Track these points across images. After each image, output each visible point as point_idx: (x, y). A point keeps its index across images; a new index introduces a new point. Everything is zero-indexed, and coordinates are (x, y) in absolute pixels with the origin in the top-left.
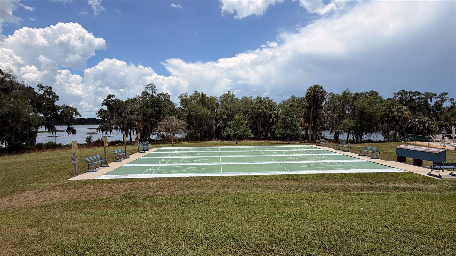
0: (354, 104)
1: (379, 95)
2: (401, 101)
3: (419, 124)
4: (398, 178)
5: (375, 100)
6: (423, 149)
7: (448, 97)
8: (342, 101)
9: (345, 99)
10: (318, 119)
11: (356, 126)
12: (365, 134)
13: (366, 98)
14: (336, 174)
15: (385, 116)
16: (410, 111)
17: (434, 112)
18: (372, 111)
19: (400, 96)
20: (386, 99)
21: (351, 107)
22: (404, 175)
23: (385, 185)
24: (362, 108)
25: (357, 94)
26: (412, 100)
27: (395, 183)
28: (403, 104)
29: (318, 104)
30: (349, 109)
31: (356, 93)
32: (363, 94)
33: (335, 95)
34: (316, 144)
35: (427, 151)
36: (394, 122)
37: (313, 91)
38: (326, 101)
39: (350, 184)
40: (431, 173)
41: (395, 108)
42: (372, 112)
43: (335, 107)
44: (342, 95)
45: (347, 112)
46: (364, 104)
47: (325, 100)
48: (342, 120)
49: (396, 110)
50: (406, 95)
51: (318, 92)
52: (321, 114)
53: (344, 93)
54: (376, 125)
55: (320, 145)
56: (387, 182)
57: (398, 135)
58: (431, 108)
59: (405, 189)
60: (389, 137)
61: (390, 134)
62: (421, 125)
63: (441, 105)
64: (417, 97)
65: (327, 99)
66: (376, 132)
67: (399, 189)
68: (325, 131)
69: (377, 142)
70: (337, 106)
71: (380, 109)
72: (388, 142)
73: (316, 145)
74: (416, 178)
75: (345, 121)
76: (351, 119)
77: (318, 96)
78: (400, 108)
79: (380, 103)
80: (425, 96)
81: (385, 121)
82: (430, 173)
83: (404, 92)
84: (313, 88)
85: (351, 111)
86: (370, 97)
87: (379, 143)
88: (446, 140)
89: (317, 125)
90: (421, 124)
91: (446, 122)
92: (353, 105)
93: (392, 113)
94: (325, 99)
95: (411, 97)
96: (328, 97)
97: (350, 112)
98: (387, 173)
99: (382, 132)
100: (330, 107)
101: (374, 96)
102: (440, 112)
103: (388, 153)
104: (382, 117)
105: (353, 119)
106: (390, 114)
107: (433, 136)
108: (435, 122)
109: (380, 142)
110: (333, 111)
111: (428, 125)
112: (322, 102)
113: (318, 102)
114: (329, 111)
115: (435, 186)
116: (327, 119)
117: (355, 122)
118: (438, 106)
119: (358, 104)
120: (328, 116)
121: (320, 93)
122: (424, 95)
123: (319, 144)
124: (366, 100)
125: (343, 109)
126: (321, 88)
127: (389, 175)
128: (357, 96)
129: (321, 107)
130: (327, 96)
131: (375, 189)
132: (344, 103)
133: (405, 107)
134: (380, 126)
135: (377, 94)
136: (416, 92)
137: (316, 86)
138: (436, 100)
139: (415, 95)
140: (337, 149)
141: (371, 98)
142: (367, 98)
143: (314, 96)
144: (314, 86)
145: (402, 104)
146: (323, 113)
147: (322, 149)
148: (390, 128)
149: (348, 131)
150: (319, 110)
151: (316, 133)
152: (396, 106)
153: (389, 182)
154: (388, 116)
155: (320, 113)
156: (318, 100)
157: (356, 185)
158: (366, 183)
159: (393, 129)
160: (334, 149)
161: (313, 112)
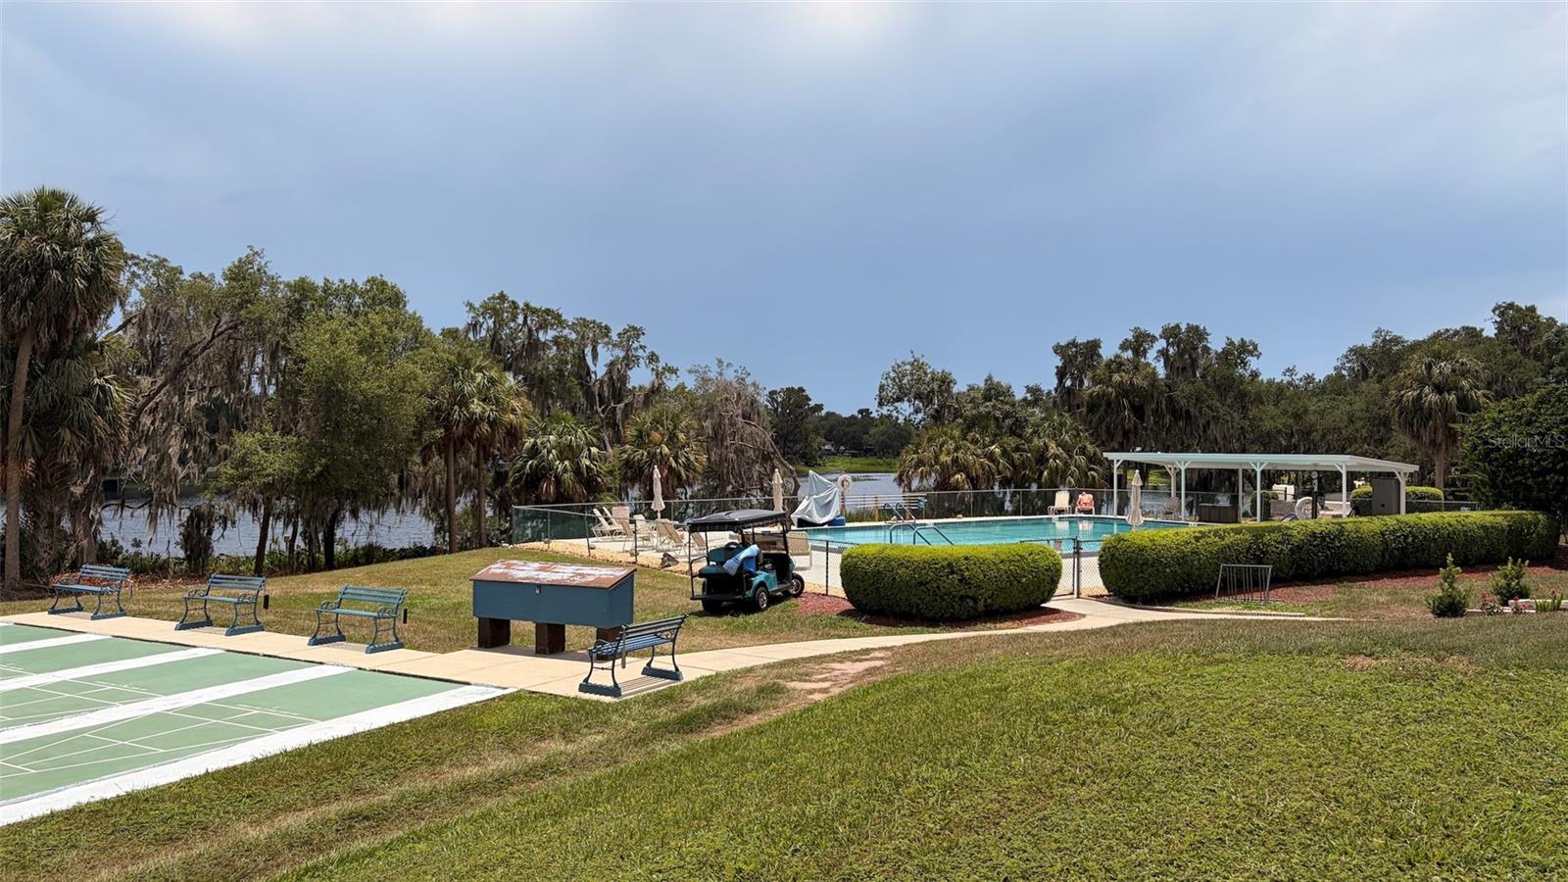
0: (293, 345)
1: (410, 309)
2: (495, 346)
3: (562, 458)
4: (476, 733)
5: (390, 329)
6: (565, 576)
7: (642, 347)
8: (226, 317)
9: (241, 306)
10: (70, 427)
11: (304, 472)
12: (347, 514)
13: (350, 319)
14: (170, 786)
15: (438, 418)
16: (529, 397)
17: (607, 407)
18: (380, 387)
19: (491, 322)
20: (437, 332)
21: (274, 357)
22: (501, 710)
23: (423, 785)
24: (330, 368)
25: (303, 288)
26: (534, 346)
27: (465, 760)
28: (502, 365)
29: (70, 325)
30: (267, 369)
31: (302, 280)
32: (337, 294)
33: (186, 277)
34: (50, 602)
35: (578, 581)
36: (473, 449)
37: (33, 232)
38: (128, 308)
39: (252, 833)
40: (590, 681)
41: (473, 378)
42: (379, 396)
43: (186, 353)
44: (224, 284)
45: (256, 389)
46: (341, 349)
47: (122, 305)
48: (230, 434)
49: (480, 392)
50: (514, 321)
51: (66, 243)
52: (87, 393)
53: (238, 273)
54: (401, 466)
55: (80, 609)
56: (433, 764)
57: (490, 513)
58: (596, 390)
59: (502, 782)
60: (455, 528)
61: (458, 509)
62: (567, 462)
63: (624, 379)
64: (551, 334)
65: (131, 300)
66: (400, 502)
67: (478, 787)
68: (122, 506)
69: (404, 554)
70: (201, 346)
71: (413, 383)
72: (451, 552)
73: (53, 611)
74: (541, 717)
75: (246, 440)
76: (275, 430)
77: (64, 266)
78: (492, 381)
79: (412, 349)
80: (577, 333)
81: (436, 442)
82: (586, 680)
83: (506, 305)
84: (33, 212)
85: (277, 384)
86: (366, 315)
87: (411, 560)
88: (639, 527)
89: (66, 466)
90: (566, 459)
91: (641, 452)
92: (288, 351)
93: (463, 401)
94: (114, 293)
95: (530, 330)
96: (142, 286)
97: (271, 390)
98: (433, 715)
99: (423, 502)
100: (156, 347)
101: (387, 308)
102: (622, 405)
103: (443, 610)
104: (422, 424)
105: (286, 432)
106: (456, 407)
107: (602, 512)
108: (610, 450)
109: (419, 552)
110: (175, 376)
111: (588, 463)
112: (95, 312)
113: (66, 308)
114: (150, 374)
115: (599, 737)
116: (134, 424)
117: (300, 450)
118: (616, 383)
119: (315, 345)
120: (140, 411)
121: (78, 251)
122: (572, 327)
123: (72, 601)
124: (352, 329)
125: (233, 366)
126: (91, 217)
127: (443, 725)
128: (304, 297)
129: (92, 346)
130: (134, 274)
131: (375, 819)
132: (239, 336)
133: (510, 380)
134: (416, 468)
135: (396, 299)
136: (548, 311)
137: (50, 202)
138: (609, 353)
139: (543, 326)
140: (189, 620)
141: (375, 318)
142: (356, 315)
143: (39, 268)
144: (40, 197)
145: (501, 361)
146: (102, 388)
147: (89, 629)
148: (456, 482)
149: (264, 501)
150: (73, 365)
151: (53, 522)
152: (480, 369)
153: (442, 764)
154: (446, 419)
155: (79, 385)
156: (66, 298)
157: (285, 824)
158: (337, 798)
159: (469, 482)
160: (175, 624)
161: (33, 376)
